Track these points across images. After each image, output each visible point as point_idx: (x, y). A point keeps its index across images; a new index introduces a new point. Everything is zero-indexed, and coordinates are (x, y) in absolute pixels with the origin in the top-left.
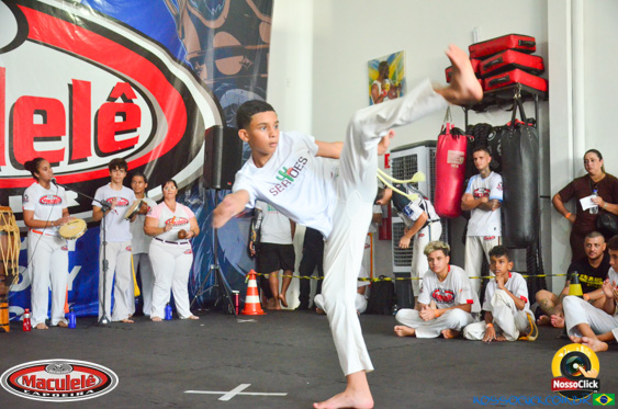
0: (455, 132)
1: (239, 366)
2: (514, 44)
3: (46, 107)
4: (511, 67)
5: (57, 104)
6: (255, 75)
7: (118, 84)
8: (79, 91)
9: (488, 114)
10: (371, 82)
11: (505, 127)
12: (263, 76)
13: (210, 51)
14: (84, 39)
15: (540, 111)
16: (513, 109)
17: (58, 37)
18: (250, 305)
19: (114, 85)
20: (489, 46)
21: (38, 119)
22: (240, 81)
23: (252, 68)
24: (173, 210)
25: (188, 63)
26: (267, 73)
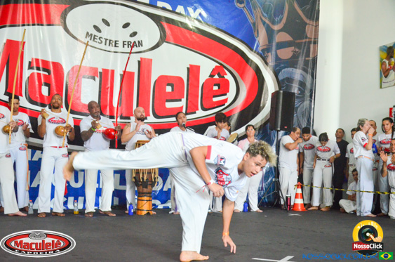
3: (174, 82)
5: (180, 79)
7: (216, 67)
8: (193, 71)
12: (307, 59)
13: (274, 44)
14: (198, 40)
18: (297, 204)
19: (214, 67)
21: (169, 89)
22: (292, 63)
23: (300, 53)
25: (260, 52)
26: (309, 57)
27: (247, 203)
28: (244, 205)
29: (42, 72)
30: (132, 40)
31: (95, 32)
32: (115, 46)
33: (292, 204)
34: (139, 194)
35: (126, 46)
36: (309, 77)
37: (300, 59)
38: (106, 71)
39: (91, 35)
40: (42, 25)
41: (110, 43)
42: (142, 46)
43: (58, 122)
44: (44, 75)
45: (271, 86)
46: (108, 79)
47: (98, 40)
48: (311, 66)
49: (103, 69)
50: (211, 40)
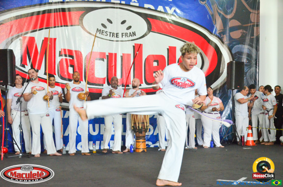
1: (242, 169)
5: (163, 57)
8: (171, 51)
12: (252, 37)
13: (228, 28)
14: (174, 29)
17: (163, 29)
18: (249, 141)
21: (155, 64)
22: (241, 41)
23: (246, 34)
25: (218, 35)
26: (253, 36)
27: (212, 141)
28: (211, 143)
29: (68, 58)
30: (128, 32)
31: (102, 28)
32: (117, 37)
33: (245, 141)
34: (137, 138)
35: (124, 37)
36: (254, 51)
37: (247, 38)
38: (111, 54)
39: (100, 30)
40: (67, 26)
41: (113, 35)
42: (135, 35)
43: (78, 91)
44: (70, 60)
45: (227, 58)
46: (112, 60)
47: (105, 34)
48: (255, 42)
49: (109, 53)
50: (183, 29)
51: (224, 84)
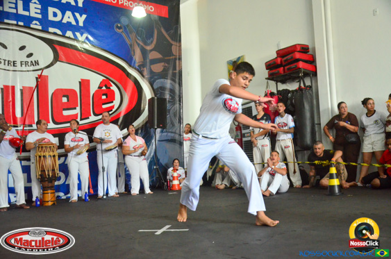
0: (272, 95)
2: (298, 49)
3: (69, 93)
4: (297, 60)
5: (73, 91)
6: (170, 72)
7: (103, 80)
8: (84, 84)
9: (288, 84)
10: (229, 71)
11: (296, 90)
12: (174, 72)
13: (148, 60)
14: (86, 59)
15: (313, 81)
16: (300, 81)
17: (73, 59)
19: (101, 80)
20: (286, 50)
21: (65, 100)
22: (163, 75)
23: (168, 68)
24: (135, 140)
25: (137, 67)
26: (176, 70)
30: (29, 60)
32: (14, 66)
34: (44, 189)
35: (24, 66)
36: (177, 86)
38: (6, 87)
41: (8, 63)
42: (38, 65)
45: (148, 93)
46: (9, 94)
48: (178, 77)
49: (4, 86)
50: (97, 59)
51: (146, 123)
